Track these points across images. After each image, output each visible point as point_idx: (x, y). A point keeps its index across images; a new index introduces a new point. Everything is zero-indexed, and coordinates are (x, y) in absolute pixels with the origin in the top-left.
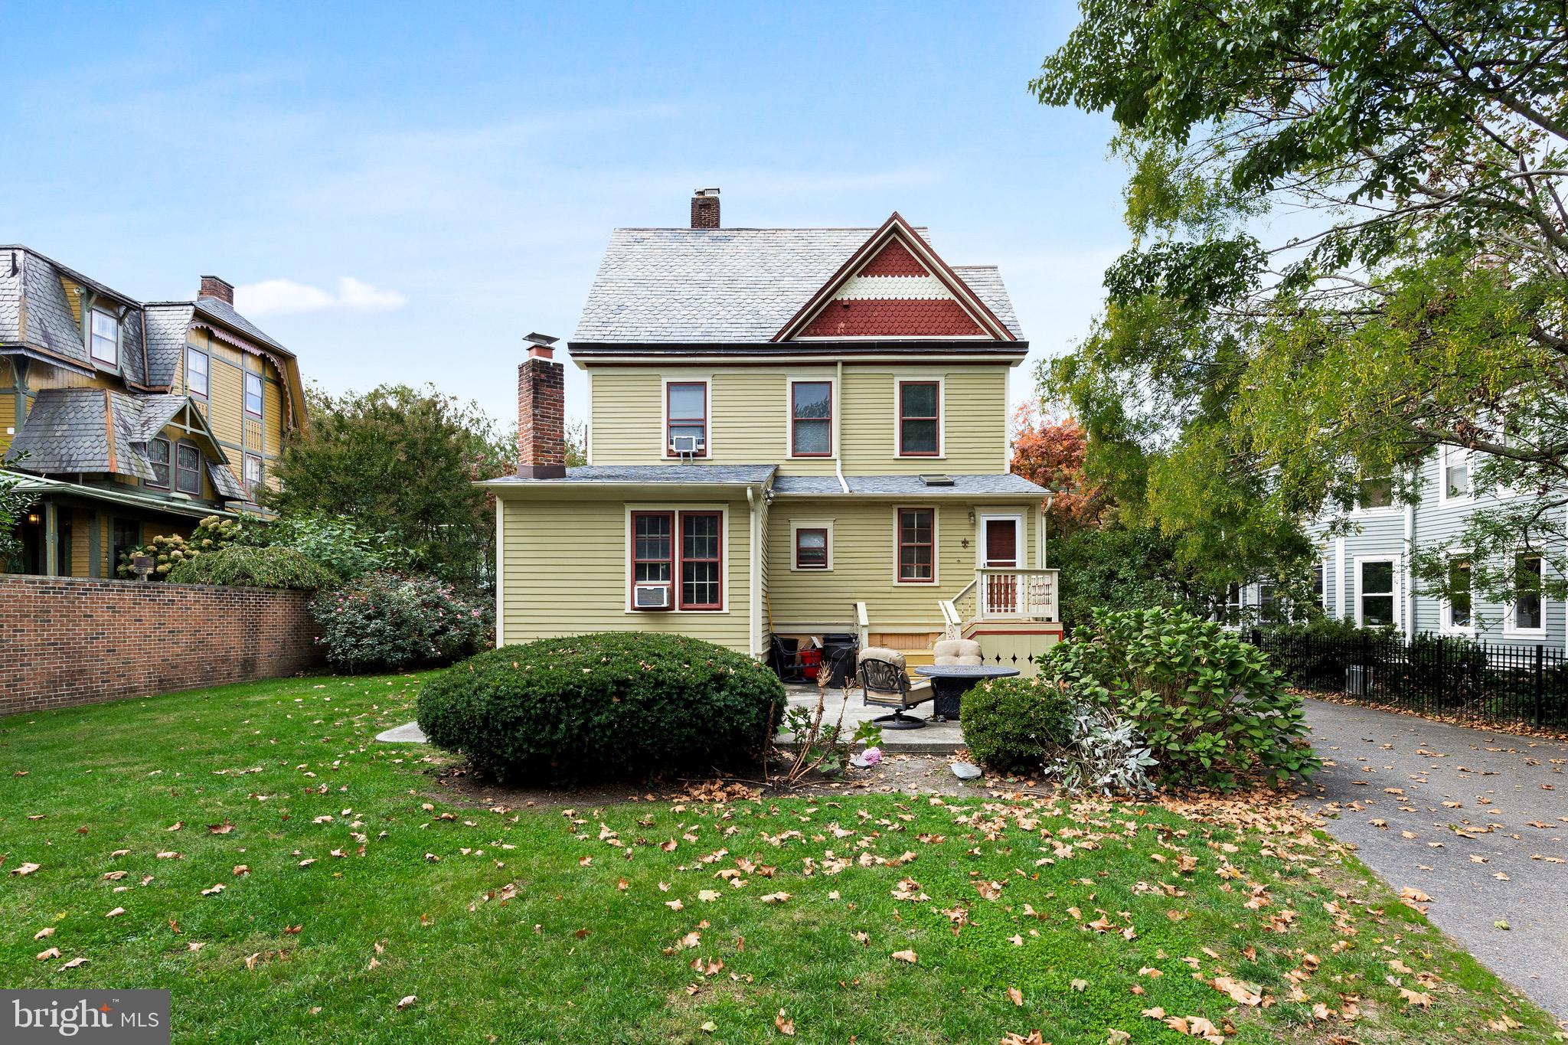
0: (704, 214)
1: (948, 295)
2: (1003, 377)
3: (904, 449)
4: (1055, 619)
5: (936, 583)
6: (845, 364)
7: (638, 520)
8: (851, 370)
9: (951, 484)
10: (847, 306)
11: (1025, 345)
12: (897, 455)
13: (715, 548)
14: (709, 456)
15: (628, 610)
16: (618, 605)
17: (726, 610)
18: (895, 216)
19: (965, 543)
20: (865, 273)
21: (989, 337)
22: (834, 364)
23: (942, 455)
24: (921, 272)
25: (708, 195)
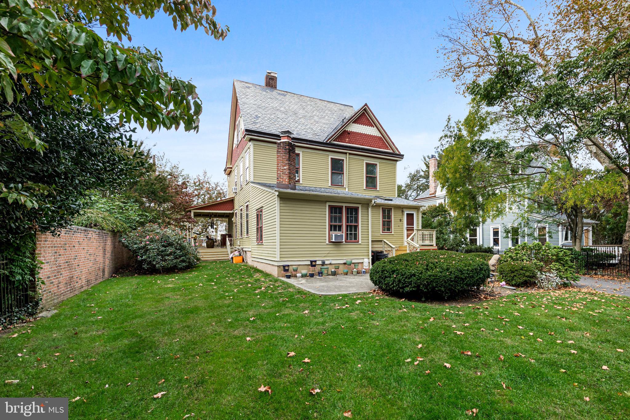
0: (271, 82)
1: (380, 135)
2: (395, 165)
3: (367, 186)
4: (435, 245)
5: (393, 233)
6: (350, 154)
7: (331, 208)
8: (351, 156)
9: (391, 200)
10: (349, 133)
11: (403, 156)
12: (365, 188)
13: (357, 220)
14: (301, 182)
15: (327, 242)
16: (324, 241)
17: (360, 243)
18: (366, 105)
19: (400, 220)
20: (355, 122)
21: (391, 151)
22: (346, 153)
23: (378, 189)
24: (372, 126)
25: (272, 74)
